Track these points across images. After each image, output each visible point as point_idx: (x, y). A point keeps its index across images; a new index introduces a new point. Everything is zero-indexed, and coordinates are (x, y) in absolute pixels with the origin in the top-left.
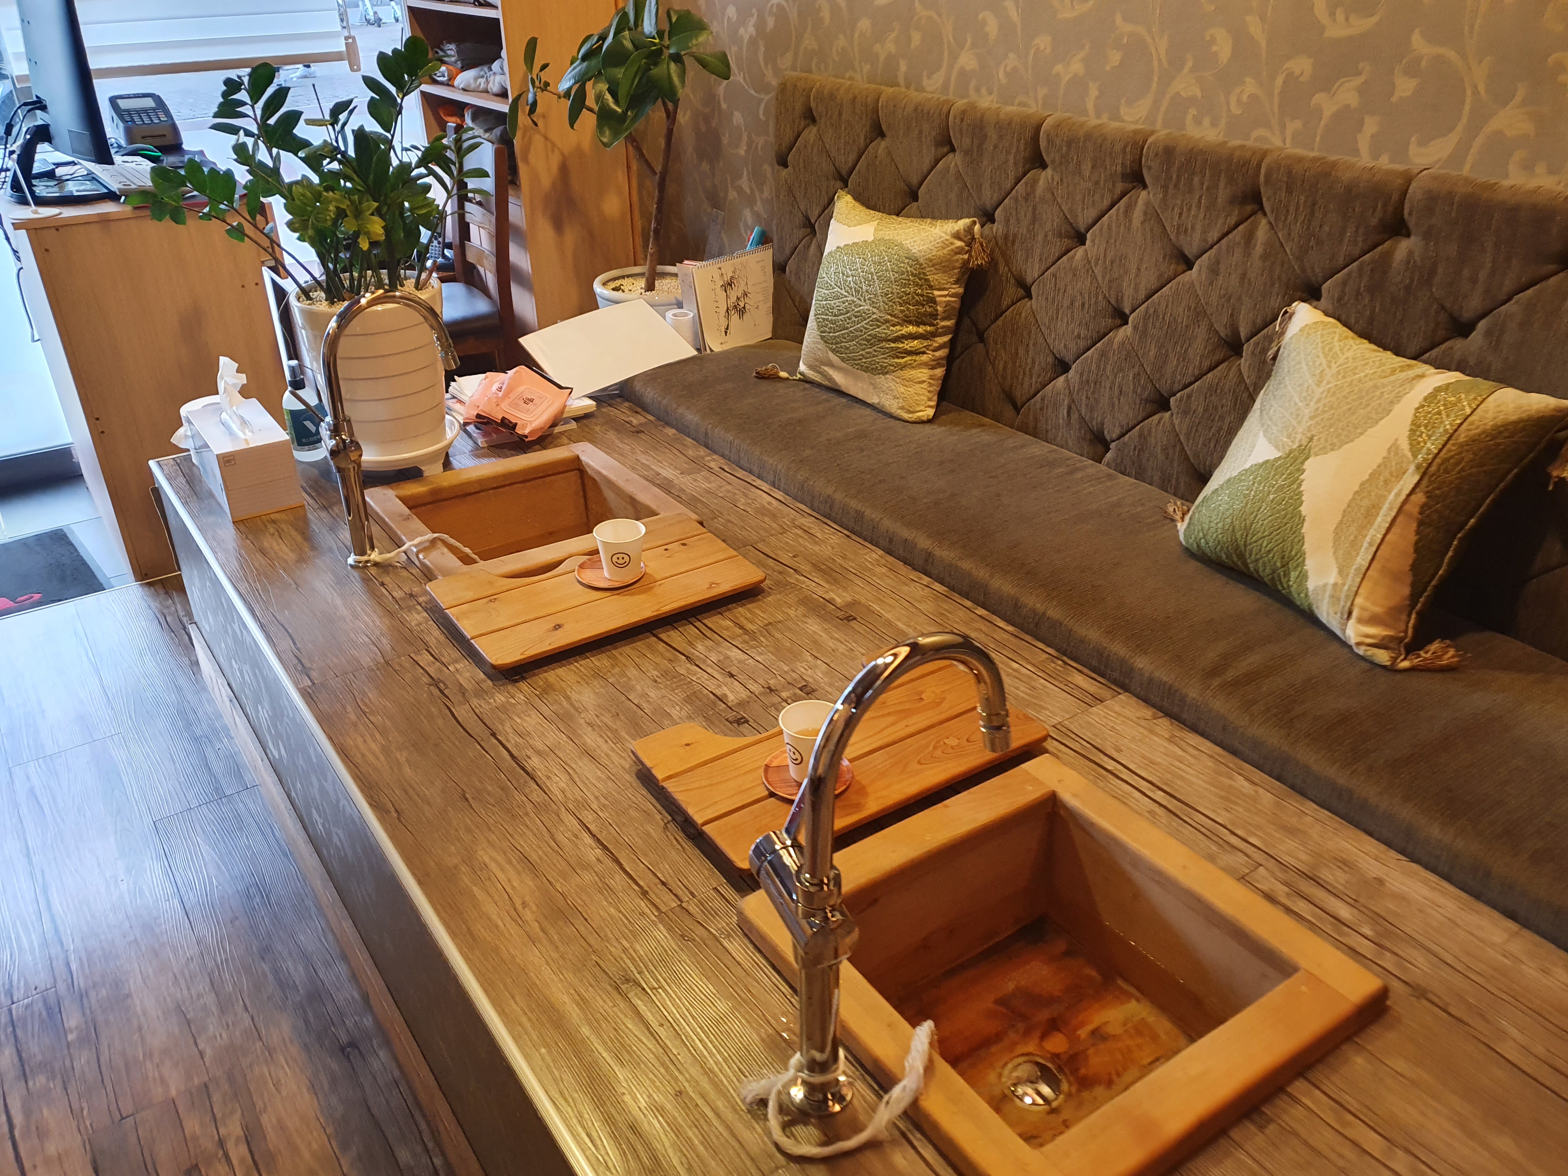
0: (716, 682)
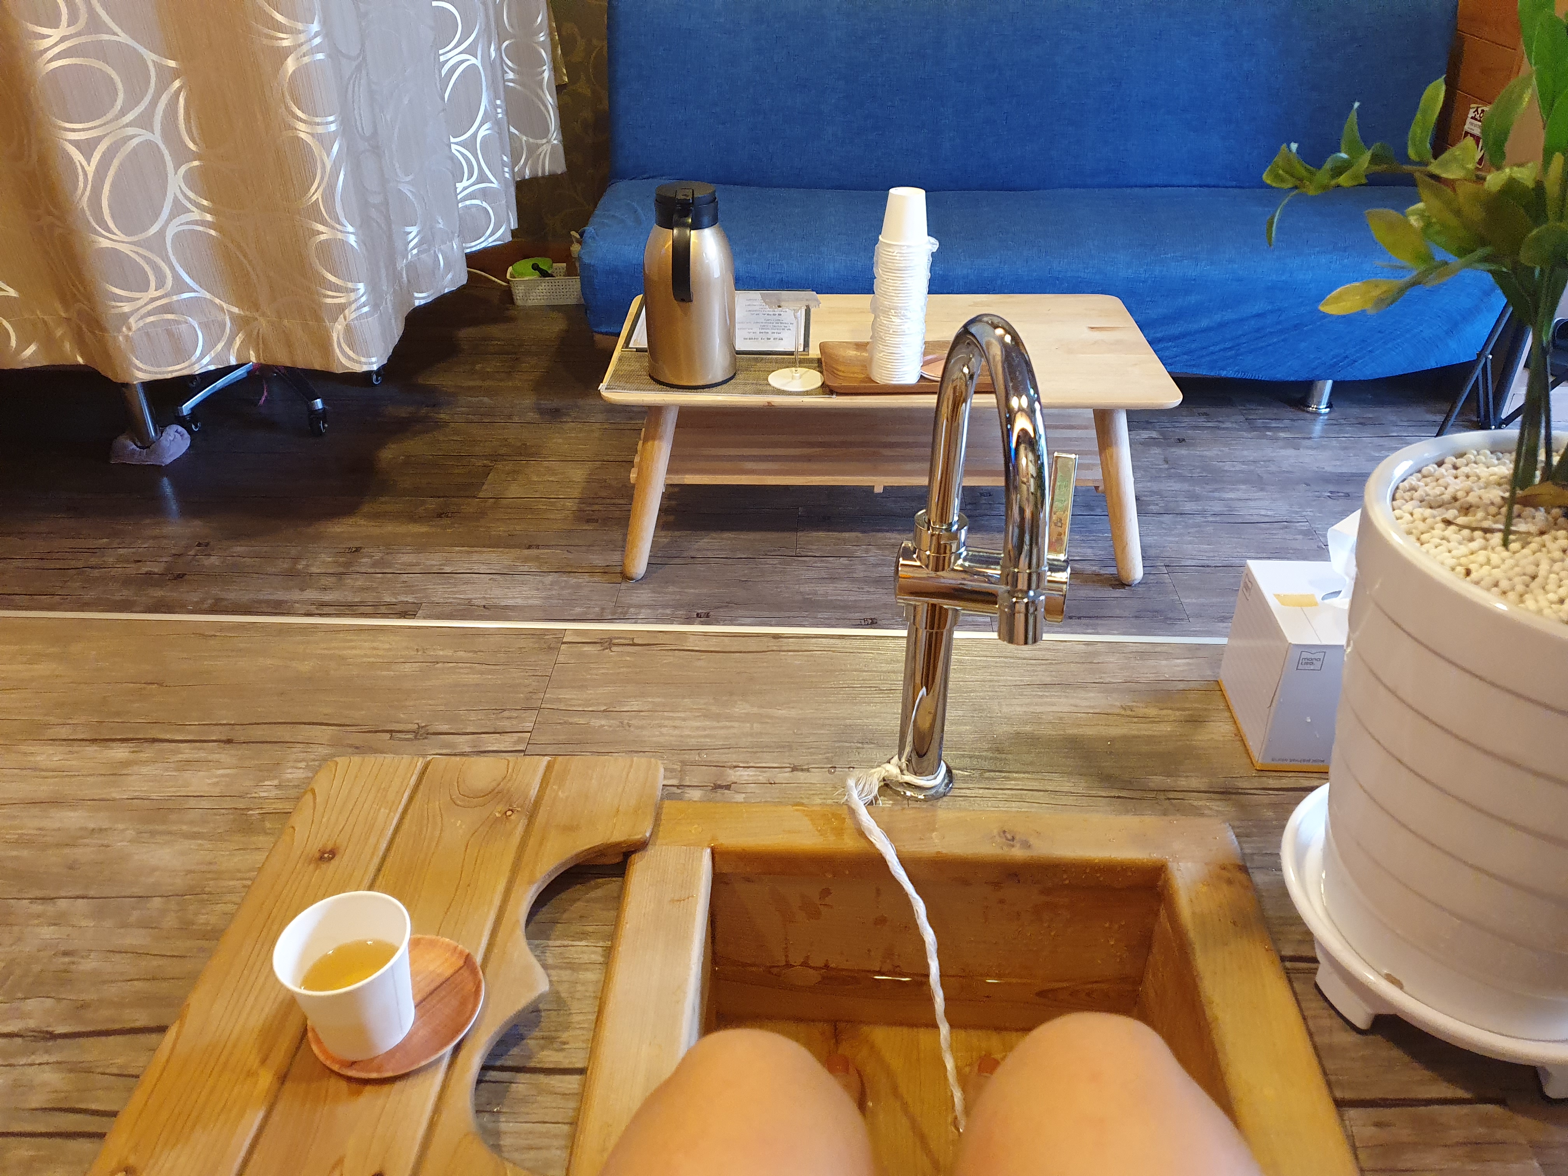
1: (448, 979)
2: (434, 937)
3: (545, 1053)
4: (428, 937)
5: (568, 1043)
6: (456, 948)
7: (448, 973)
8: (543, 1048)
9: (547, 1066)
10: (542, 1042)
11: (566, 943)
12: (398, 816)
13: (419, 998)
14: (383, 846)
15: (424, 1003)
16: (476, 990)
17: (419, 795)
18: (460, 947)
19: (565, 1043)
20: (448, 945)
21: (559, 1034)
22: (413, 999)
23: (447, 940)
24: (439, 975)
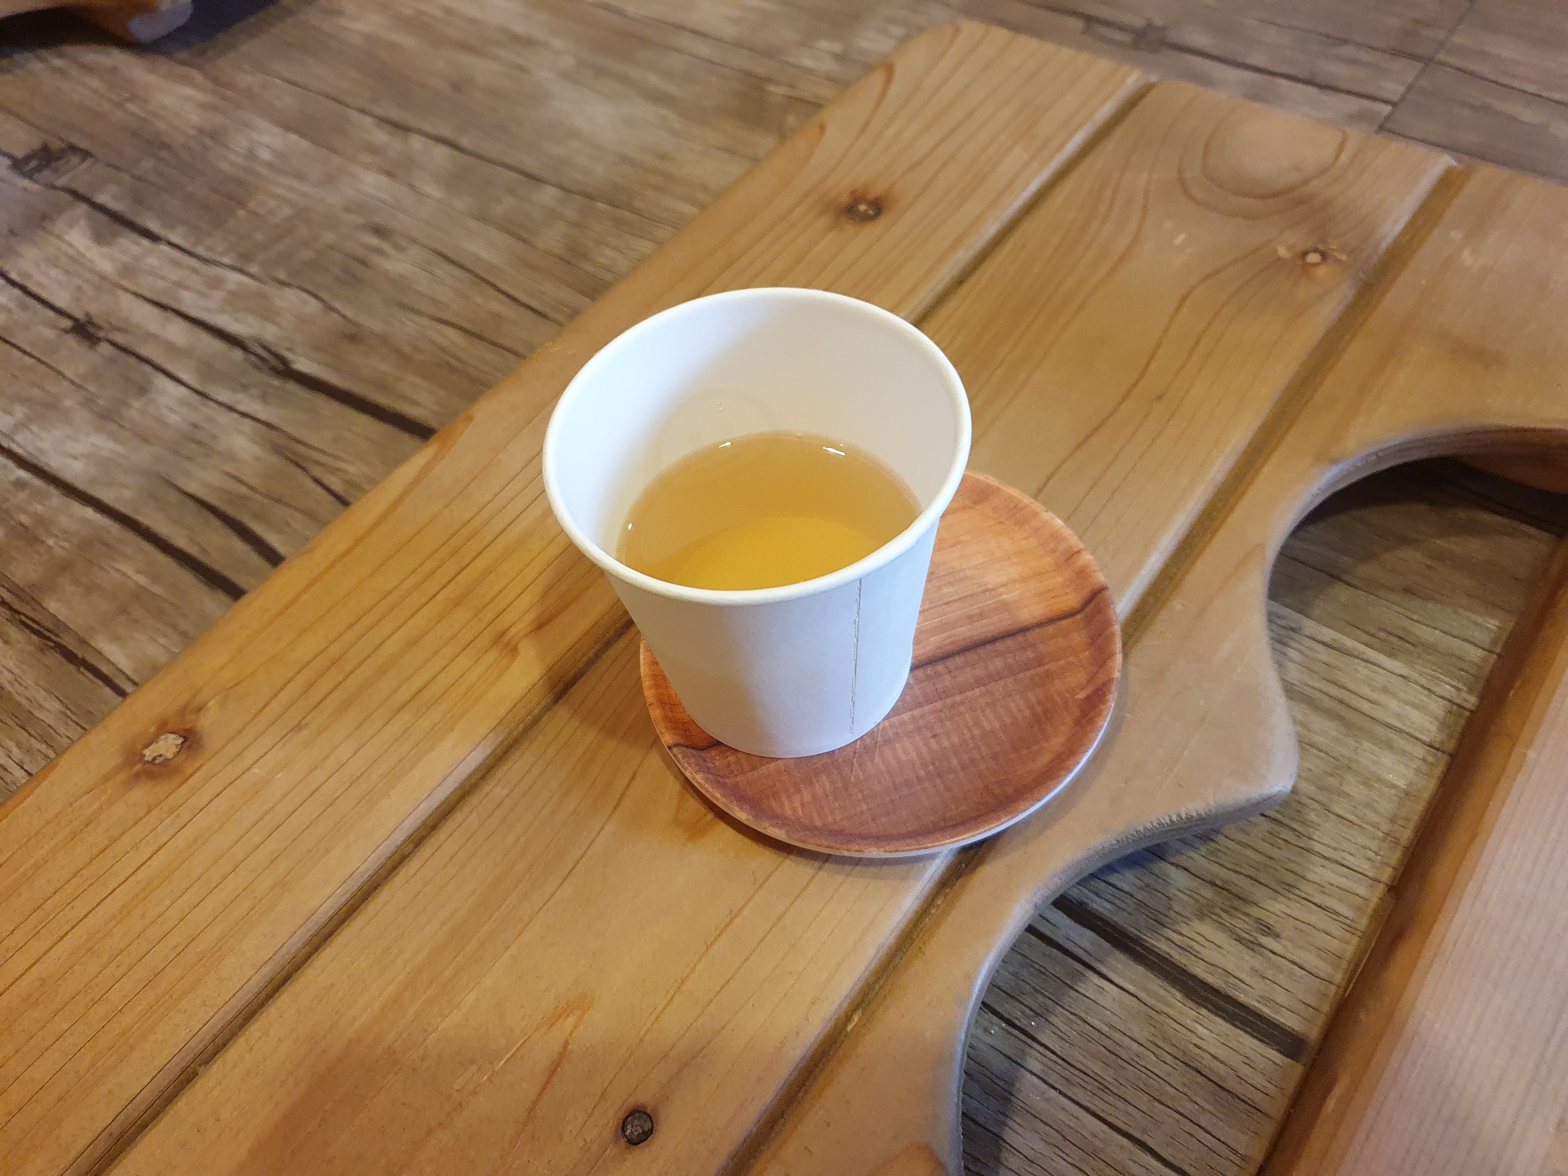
0: (148, 285)
1: (1024, 630)
2: (1027, 500)
3: (1207, 929)
4: (1012, 491)
5: (1277, 936)
6: (1072, 555)
7: (1032, 612)
8: (1204, 912)
9: (1199, 970)
10: (1208, 893)
11: (1349, 643)
12: (1045, 175)
13: (932, 645)
14: (990, 229)
15: (940, 668)
16: (1088, 698)
17: (1110, 145)
18: (1087, 557)
19: (1268, 930)
20: (1056, 537)
21: (1259, 893)
22: (917, 642)
23: (1059, 522)
24: (1005, 606)
